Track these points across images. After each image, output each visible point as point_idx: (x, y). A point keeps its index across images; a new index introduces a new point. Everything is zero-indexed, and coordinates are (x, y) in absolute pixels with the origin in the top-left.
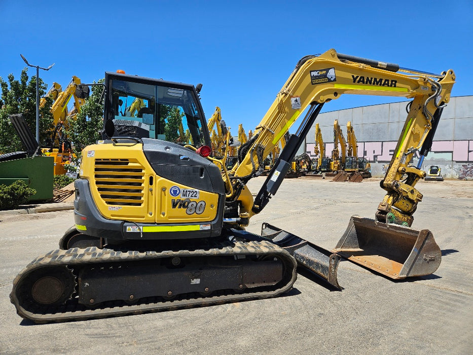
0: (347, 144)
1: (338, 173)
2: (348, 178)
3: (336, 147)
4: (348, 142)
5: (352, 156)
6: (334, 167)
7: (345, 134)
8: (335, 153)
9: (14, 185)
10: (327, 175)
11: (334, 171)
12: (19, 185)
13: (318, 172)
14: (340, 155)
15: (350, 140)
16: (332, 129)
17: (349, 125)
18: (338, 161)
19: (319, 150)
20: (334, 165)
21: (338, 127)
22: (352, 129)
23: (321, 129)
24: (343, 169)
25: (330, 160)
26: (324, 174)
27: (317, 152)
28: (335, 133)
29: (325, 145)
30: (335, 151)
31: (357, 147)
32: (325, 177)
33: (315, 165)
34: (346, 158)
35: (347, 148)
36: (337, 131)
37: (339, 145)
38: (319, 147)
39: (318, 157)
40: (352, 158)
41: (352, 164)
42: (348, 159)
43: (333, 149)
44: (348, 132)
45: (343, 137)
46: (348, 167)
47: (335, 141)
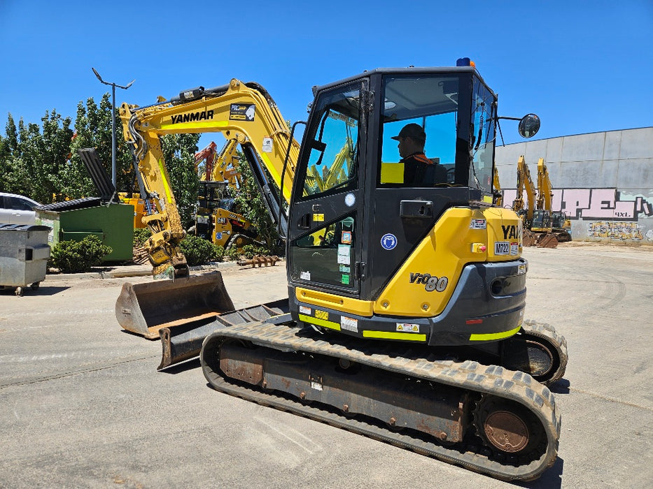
0: (537, 191)
2: (535, 241)
3: (520, 195)
4: (538, 189)
5: (544, 209)
8: (518, 205)
9: (85, 241)
14: (525, 208)
15: (541, 186)
17: (541, 164)
18: (522, 217)
21: (525, 166)
22: (544, 169)
28: (519, 175)
29: (503, 192)
30: (518, 201)
31: (552, 196)
34: (534, 212)
35: (537, 198)
36: (523, 173)
37: (525, 193)
40: (544, 212)
41: (542, 221)
42: (537, 213)
43: (514, 199)
44: (540, 174)
45: (531, 182)
46: (537, 225)
47: (518, 187)
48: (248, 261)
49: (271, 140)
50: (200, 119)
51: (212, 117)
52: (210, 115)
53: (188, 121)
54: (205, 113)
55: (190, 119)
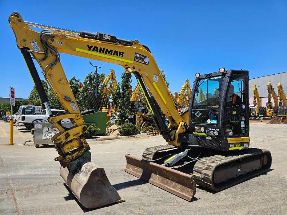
0: (278, 98)
1: (272, 118)
2: (281, 121)
3: (270, 100)
4: (279, 97)
5: (283, 106)
6: (269, 114)
7: (276, 91)
8: (269, 104)
9: (91, 126)
10: (264, 119)
11: (269, 117)
12: (92, 127)
13: (256, 117)
14: (273, 106)
15: (280, 95)
16: (267, 88)
17: (279, 85)
18: (272, 110)
19: (257, 102)
20: (269, 112)
21: (271, 86)
22: (281, 87)
23: (258, 89)
24: (277, 115)
25: (266, 109)
26: (261, 119)
27: (255, 104)
28: (268, 91)
29: (261, 99)
30: (269, 103)
31: (286, 99)
32: (263, 121)
33: (254, 112)
34: (278, 107)
35: (279, 101)
36: (270, 90)
37: (272, 99)
38: (256, 101)
39: (256, 107)
40: (283, 107)
41: (283, 112)
42: (280, 108)
43: (267, 101)
44: (279, 90)
45: (275, 94)
46: (280, 113)
47: (269, 96)
48: (150, 133)
49: (157, 77)
50: (114, 54)
51: (122, 56)
52: (121, 54)
53: (103, 52)
54: (117, 52)
55: (105, 52)
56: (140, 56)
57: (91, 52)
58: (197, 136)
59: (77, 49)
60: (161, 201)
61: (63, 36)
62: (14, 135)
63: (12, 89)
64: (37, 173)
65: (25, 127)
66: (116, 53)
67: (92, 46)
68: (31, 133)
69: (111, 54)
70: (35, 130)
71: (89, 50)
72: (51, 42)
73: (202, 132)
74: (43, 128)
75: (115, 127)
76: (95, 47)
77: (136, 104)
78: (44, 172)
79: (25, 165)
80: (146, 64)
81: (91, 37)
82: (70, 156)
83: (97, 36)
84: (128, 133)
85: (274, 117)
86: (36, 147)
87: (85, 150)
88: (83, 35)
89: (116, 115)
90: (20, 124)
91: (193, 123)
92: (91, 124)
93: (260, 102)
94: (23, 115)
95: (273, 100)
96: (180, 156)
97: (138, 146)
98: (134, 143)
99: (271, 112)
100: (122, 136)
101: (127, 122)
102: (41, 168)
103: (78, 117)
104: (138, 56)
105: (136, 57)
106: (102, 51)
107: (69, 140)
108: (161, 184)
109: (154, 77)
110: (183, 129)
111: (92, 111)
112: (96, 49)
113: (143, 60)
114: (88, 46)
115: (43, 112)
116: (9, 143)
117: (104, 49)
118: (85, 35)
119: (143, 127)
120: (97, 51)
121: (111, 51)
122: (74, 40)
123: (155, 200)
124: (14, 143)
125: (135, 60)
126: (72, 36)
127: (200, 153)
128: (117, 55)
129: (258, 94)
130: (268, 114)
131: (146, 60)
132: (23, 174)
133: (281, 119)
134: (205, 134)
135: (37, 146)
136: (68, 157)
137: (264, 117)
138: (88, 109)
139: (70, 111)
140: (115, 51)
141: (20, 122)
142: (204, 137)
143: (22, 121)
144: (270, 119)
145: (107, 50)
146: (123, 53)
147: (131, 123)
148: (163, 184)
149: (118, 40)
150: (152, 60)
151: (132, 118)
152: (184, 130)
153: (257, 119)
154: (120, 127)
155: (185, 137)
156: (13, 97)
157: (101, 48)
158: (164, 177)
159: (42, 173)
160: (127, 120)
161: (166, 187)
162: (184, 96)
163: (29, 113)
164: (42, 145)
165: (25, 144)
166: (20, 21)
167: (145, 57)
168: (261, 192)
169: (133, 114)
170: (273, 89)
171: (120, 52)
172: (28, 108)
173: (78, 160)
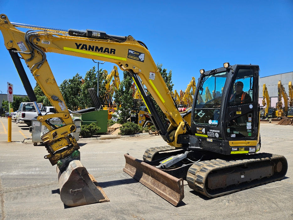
0: (289, 98)
1: (282, 118)
2: (290, 122)
3: (280, 100)
4: (289, 96)
6: (279, 114)
7: (287, 91)
8: (279, 104)
10: (273, 120)
11: (279, 117)
14: (283, 106)
16: (277, 87)
17: (290, 84)
18: (282, 110)
19: (266, 102)
20: (278, 113)
21: (282, 86)
22: (292, 87)
23: (267, 88)
24: (286, 116)
25: (275, 110)
26: (270, 120)
27: (264, 104)
28: (279, 90)
29: (271, 99)
30: (279, 103)
32: (271, 122)
33: (263, 113)
34: (288, 108)
35: (289, 101)
36: (281, 89)
37: (283, 99)
38: (266, 100)
39: (265, 107)
42: (290, 108)
43: (277, 102)
44: (290, 89)
45: (285, 93)
46: (290, 114)
47: (279, 96)
48: (153, 132)
49: (154, 74)
50: (104, 52)
51: (114, 53)
52: (113, 51)
53: (93, 50)
54: (108, 49)
55: (94, 50)
56: (134, 53)
57: (79, 51)
58: (199, 138)
59: (65, 48)
60: (157, 208)
61: (49, 36)
62: (12, 133)
63: (9, 84)
64: (30, 173)
65: (26, 125)
66: (107, 51)
67: (80, 45)
68: (29, 130)
69: (102, 52)
70: (33, 128)
71: (78, 48)
72: (37, 42)
73: (203, 134)
74: (41, 126)
75: (116, 125)
76: (84, 45)
77: (138, 102)
78: (38, 172)
79: (20, 164)
80: (141, 61)
81: (80, 34)
82: (59, 155)
83: (86, 34)
84: (129, 132)
85: (284, 118)
86: (34, 145)
87: (74, 149)
88: (71, 33)
89: (118, 113)
90: (20, 121)
91: (195, 123)
92: (91, 122)
93: (269, 102)
94: (23, 112)
95: (283, 101)
96: (179, 158)
97: (139, 146)
98: (135, 143)
99: (280, 113)
100: (123, 135)
101: (129, 121)
102: (35, 167)
103: (66, 116)
104: (132, 52)
105: (129, 54)
106: (91, 48)
107: (56, 139)
108: (153, 186)
109: (151, 75)
110: (184, 129)
111: (93, 109)
112: (84, 47)
113: (138, 56)
114: (76, 44)
115: (44, 109)
116: (7, 140)
117: (93, 47)
118: (74, 33)
119: (145, 126)
120: (86, 49)
121: (102, 48)
122: (61, 39)
123: (151, 206)
124: (12, 140)
125: (128, 57)
126: (59, 35)
127: (203, 156)
128: (108, 53)
129: (268, 94)
130: (277, 115)
131: (142, 57)
132: (16, 174)
133: (291, 120)
134: (206, 136)
135: (36, 145)
136: (57, 156)
137: (273, 117)
138: (89, 107)
139: (58, 110)
140: (106, 49)
141: (20, 119)
142: (205, 139)
143: (23, 119)
144: (279, 120)
145: (97, 47)
146: (115, 50)
147: (133, 123)
148: (154, 186)
149: (109, 36)
150: (148, 56)
151: (134, 117)
152: (185, 131)
153: (266, 119)
154: (121, 125)
155: (185, 138)
156: (11, 93)
157: (90, 46)
158: (156, 179)
159: (36, 173)
160: (129, 118)
161: (156, 190)
162: (190, 95)
163: (30, 110)
164: (41, 143)
165: (23, 142)
166: (6, 23)
167: (140, 53)
168: (268, 199)
169: (135, 113)
170: (284, 88)
171: (111, 49)
172: (29, 105)
173: (66, 159)
